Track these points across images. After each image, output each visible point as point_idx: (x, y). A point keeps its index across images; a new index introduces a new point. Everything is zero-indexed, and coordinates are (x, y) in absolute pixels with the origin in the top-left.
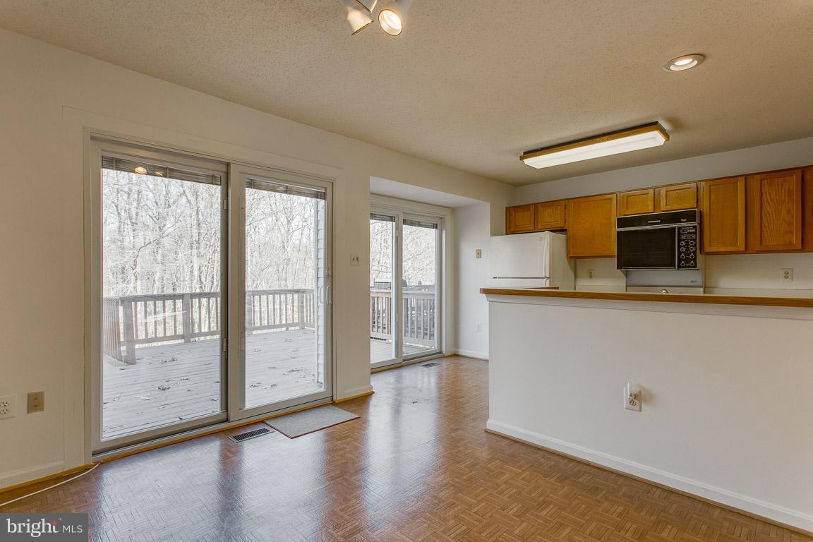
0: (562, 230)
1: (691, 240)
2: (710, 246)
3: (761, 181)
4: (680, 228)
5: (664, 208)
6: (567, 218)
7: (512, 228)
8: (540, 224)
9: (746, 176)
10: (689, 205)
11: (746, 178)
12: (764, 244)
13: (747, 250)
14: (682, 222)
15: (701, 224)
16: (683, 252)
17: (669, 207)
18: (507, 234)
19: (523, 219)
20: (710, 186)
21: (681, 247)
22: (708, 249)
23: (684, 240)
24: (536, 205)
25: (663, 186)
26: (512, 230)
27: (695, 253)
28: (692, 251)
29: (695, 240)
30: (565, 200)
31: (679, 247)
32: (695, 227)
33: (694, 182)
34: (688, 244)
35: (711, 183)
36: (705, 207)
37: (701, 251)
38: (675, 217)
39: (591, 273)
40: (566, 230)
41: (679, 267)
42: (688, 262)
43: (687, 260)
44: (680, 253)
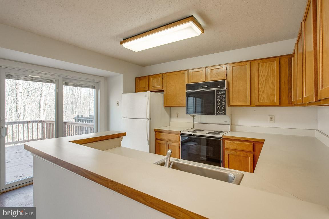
0: (161, 91)
1: (223, 98)
2: (233, 102)
3: (258, 64)
4: (217, 91)
5: (210, 79)
6: (164, 84)
7: (138, 89)
8: (151, 87)
9: (251, 62)
10: (222, 78)
11: (250, 62)
12: (260, 101)
13: (251, 105)
14: (218, 87)
15: (228, 89)
16: (219, 105)
17: (212, 79)
18: (136, 92)
19: (144, 84)
20: (232, 67)
21: (218, 102)
22: (231, 104)
23: (219, 98)
24: (149, 76)
25: (209, 67)
26: (138, 90)
27: (225, 105)
28: (223, 105)
29: (224, 98)
30: (163, 74)
31: (217, 102)
32: (225, 90)
33: (224, 64)
34: (221, 101)
35: (233, 65)
36: (230, 79)
37: (228, 105)
38: (215, 84)
39: (177, 115)
40: (163, 91)
41: (217, 114)
42: (221, 111)
43: (221, 110)
44: (217, 106)
